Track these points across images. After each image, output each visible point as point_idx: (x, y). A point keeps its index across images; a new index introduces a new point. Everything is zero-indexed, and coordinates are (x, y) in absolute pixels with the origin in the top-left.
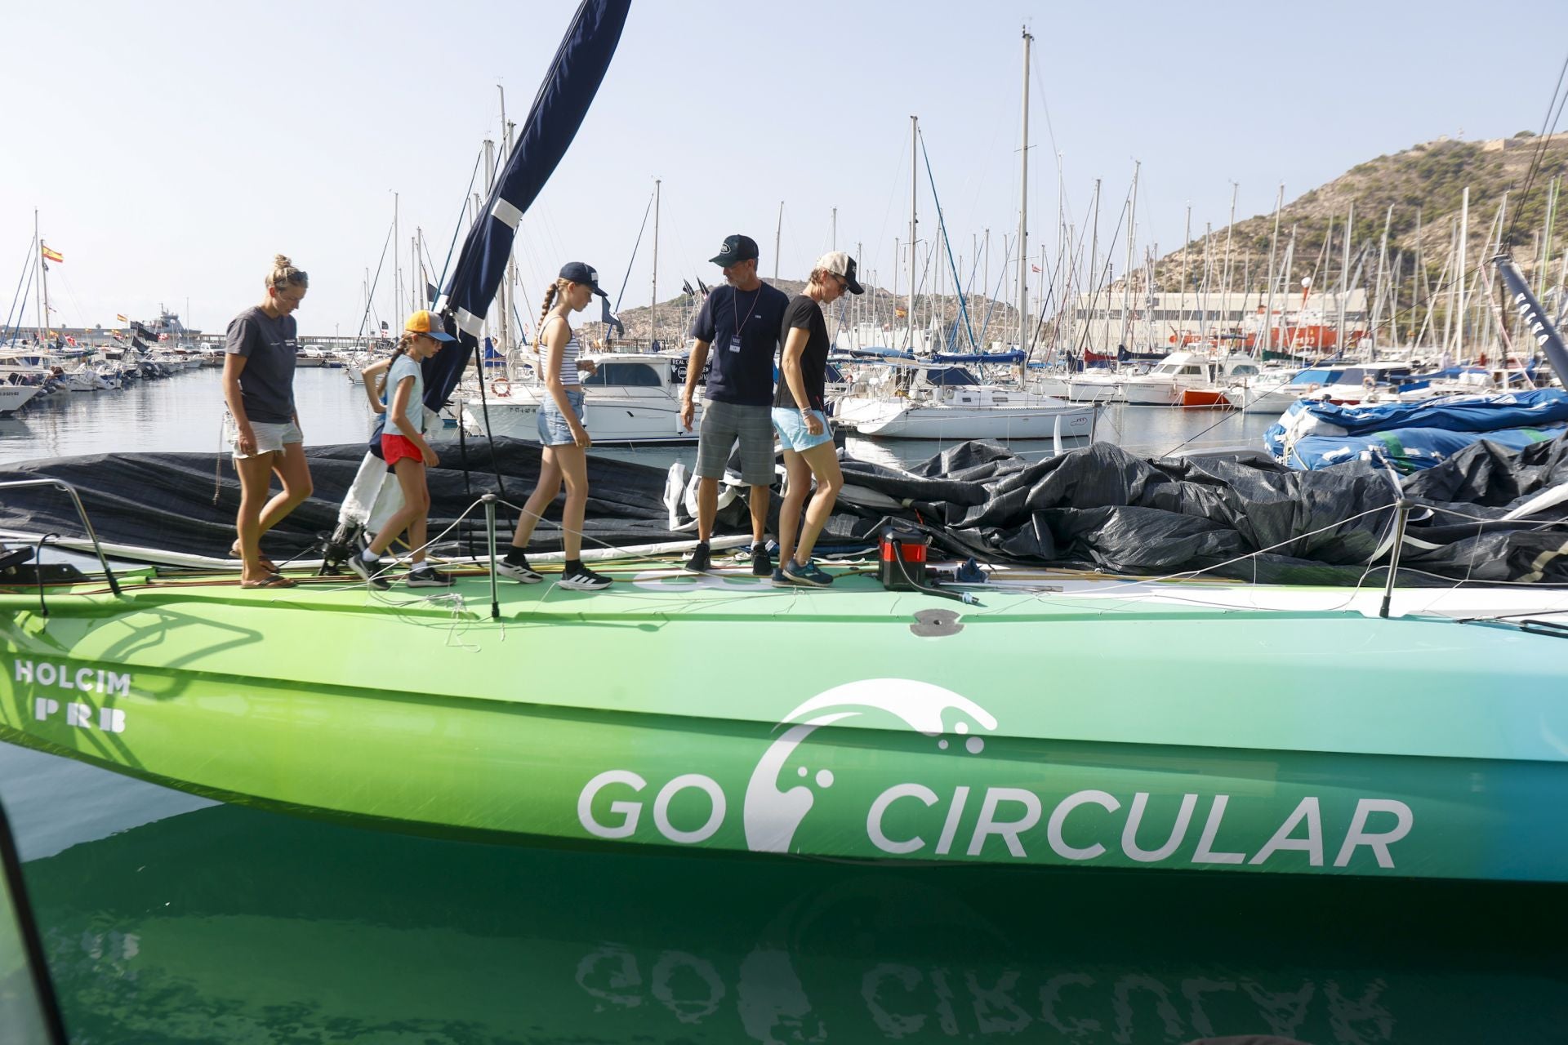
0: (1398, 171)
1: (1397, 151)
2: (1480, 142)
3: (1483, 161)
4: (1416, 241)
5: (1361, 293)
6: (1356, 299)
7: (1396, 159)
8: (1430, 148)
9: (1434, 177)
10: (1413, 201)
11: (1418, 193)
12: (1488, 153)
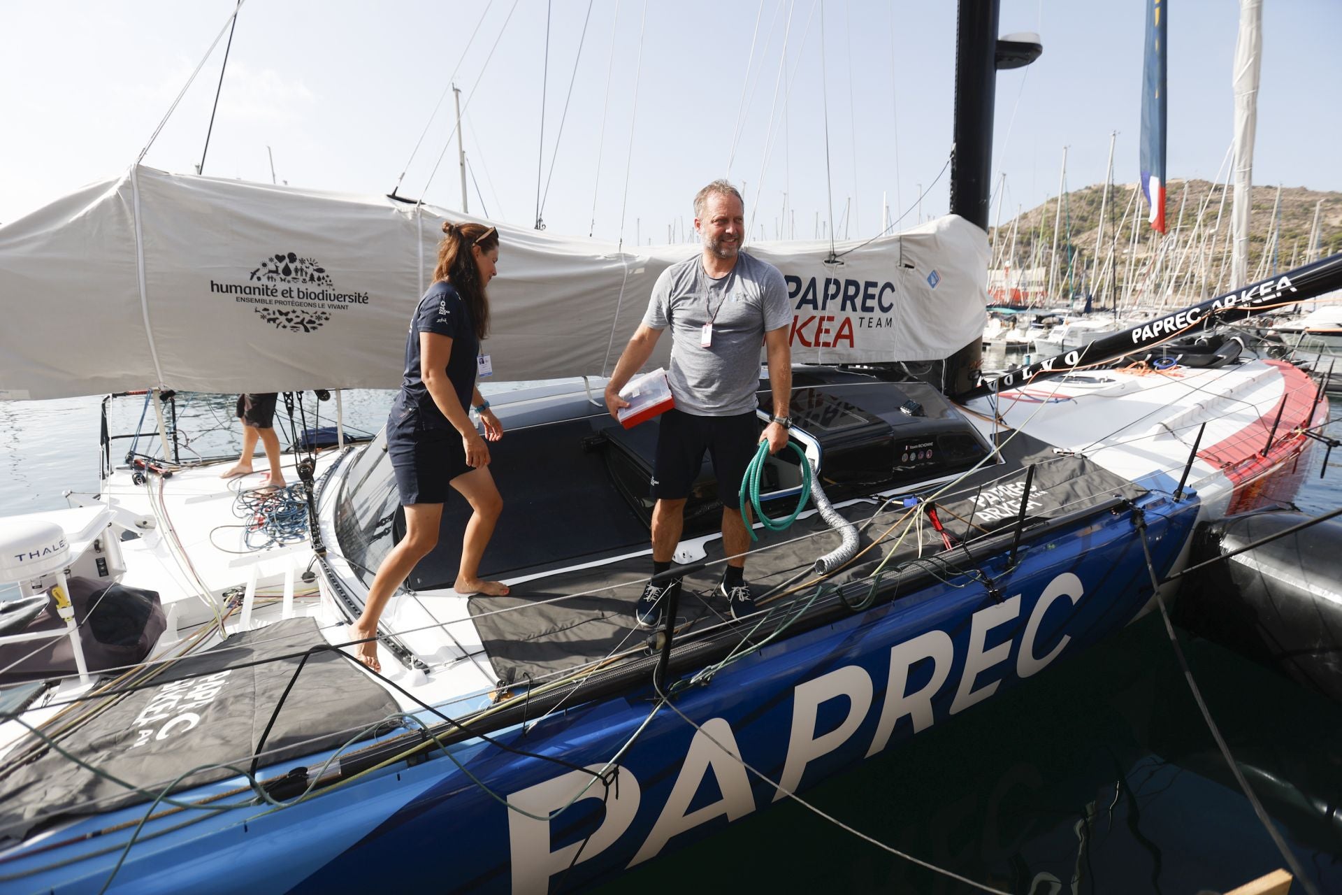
0: (1074, 201)
1: (1075, 190)
2: (1124, 185)
3: (1124, 195)
4: (1081, 241)
5: (1043, 270)
6: (1037, 273)
7: (1074, 194)
8: (1095, 188)
9: (1095, 205)
10: (1083, 219)
11: (1085, 214)
12: (1128, 191)
